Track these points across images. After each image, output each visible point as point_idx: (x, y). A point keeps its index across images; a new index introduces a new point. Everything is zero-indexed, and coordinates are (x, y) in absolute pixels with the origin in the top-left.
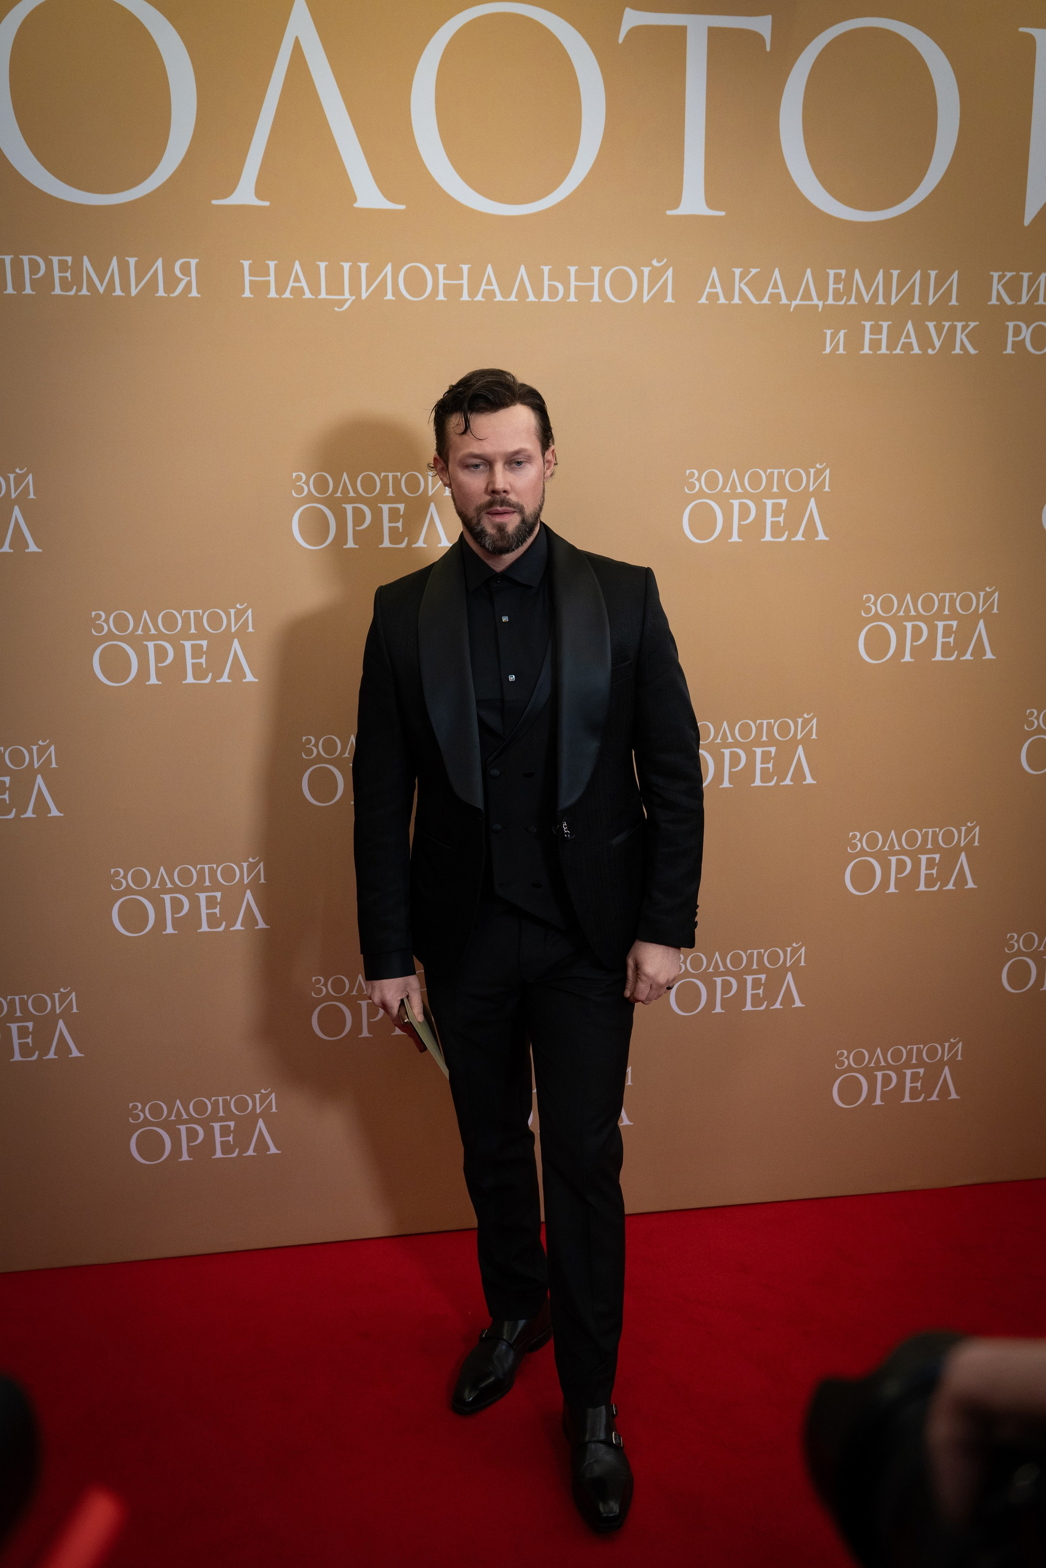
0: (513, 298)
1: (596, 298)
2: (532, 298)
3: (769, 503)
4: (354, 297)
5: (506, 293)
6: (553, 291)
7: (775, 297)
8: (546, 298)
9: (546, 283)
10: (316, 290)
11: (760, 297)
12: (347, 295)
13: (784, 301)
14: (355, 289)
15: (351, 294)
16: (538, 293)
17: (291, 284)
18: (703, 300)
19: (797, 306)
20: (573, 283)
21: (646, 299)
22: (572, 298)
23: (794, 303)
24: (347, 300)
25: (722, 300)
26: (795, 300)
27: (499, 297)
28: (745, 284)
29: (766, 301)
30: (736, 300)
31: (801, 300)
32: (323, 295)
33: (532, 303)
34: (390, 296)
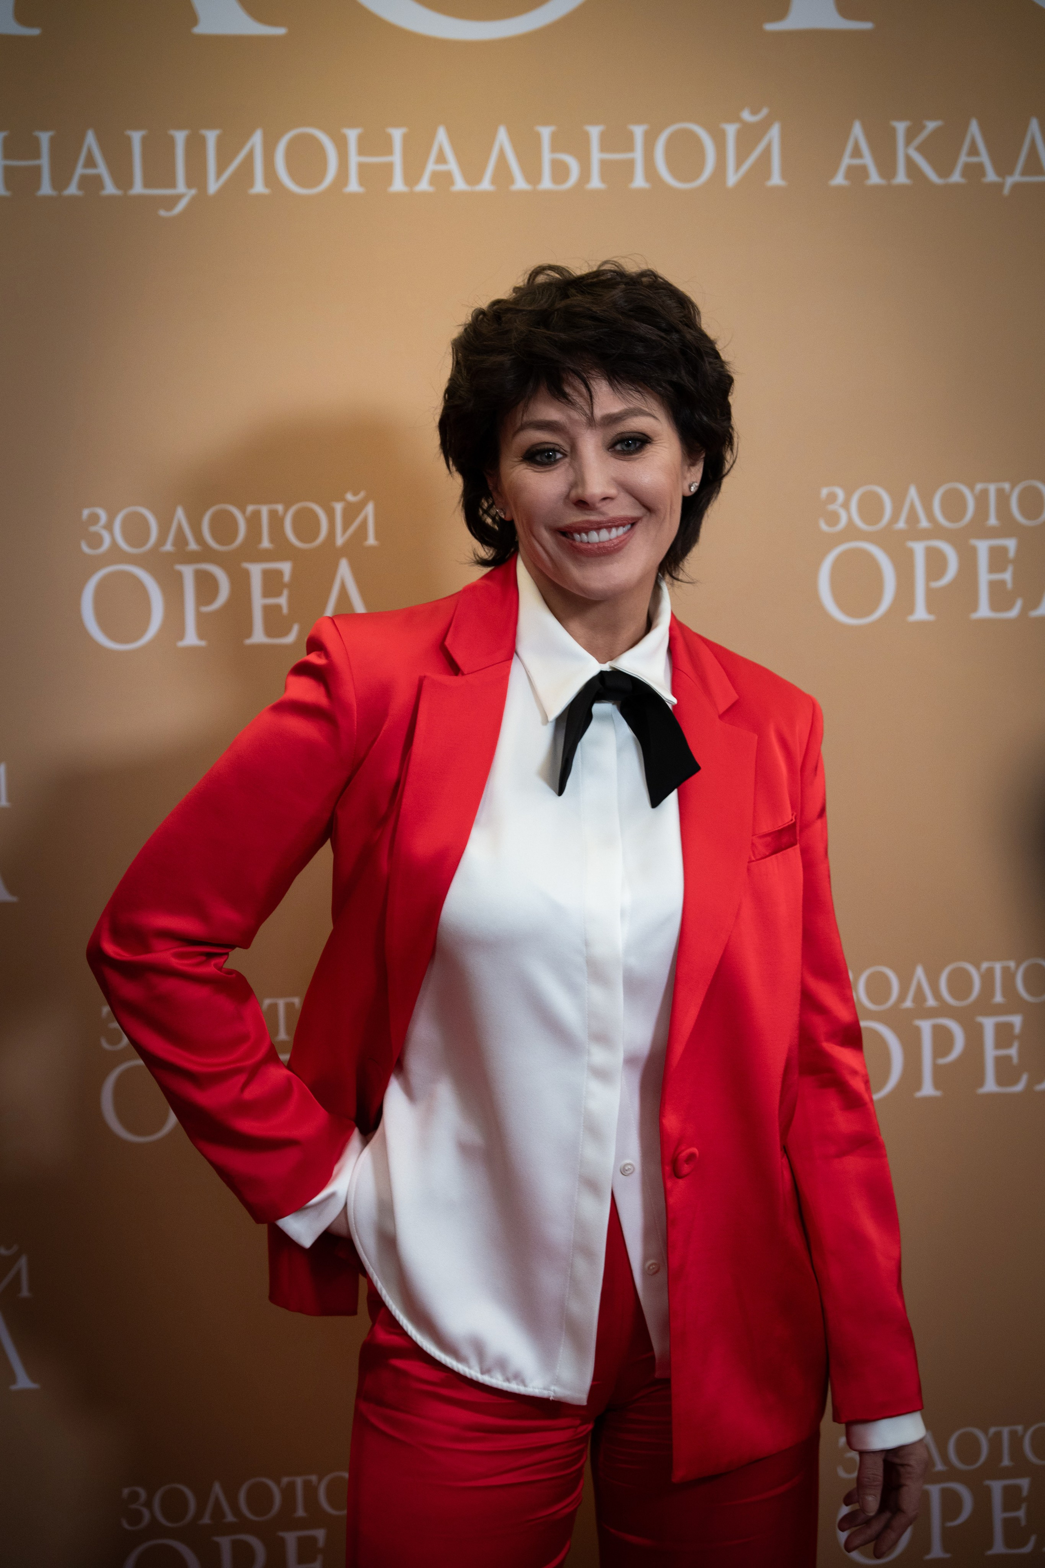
0: (486, 185)
1: (639, 182)
2: (520, 184)
3: (983, 547)
4: (193, 192)
5: (473, 177)
6: (560, 172)
7: (974, 171)
8: (546, 184)
9: (547, 156)
10: (123, 178)
11: (944, 170)
12: (181, 187)
13: (991, 176)
14: (196, 177)
15: (189, 184)
16: (533, 176)
17: (80, 171)
18: (839, 180)
19: (1016, 186)
20: (596, 156)
21: (732, 179)
22: (596, 183)
23: (1010, 181)
24: (179, 197)
25: (875, 178)
26: (1011, 172)
27: (460, 184)
28: (919, 149)
29: (956, 177)
30: (901, 178)
31: (1024, 173)
32: (138, 188)
33: (521, 193)
34: (259, 187)
